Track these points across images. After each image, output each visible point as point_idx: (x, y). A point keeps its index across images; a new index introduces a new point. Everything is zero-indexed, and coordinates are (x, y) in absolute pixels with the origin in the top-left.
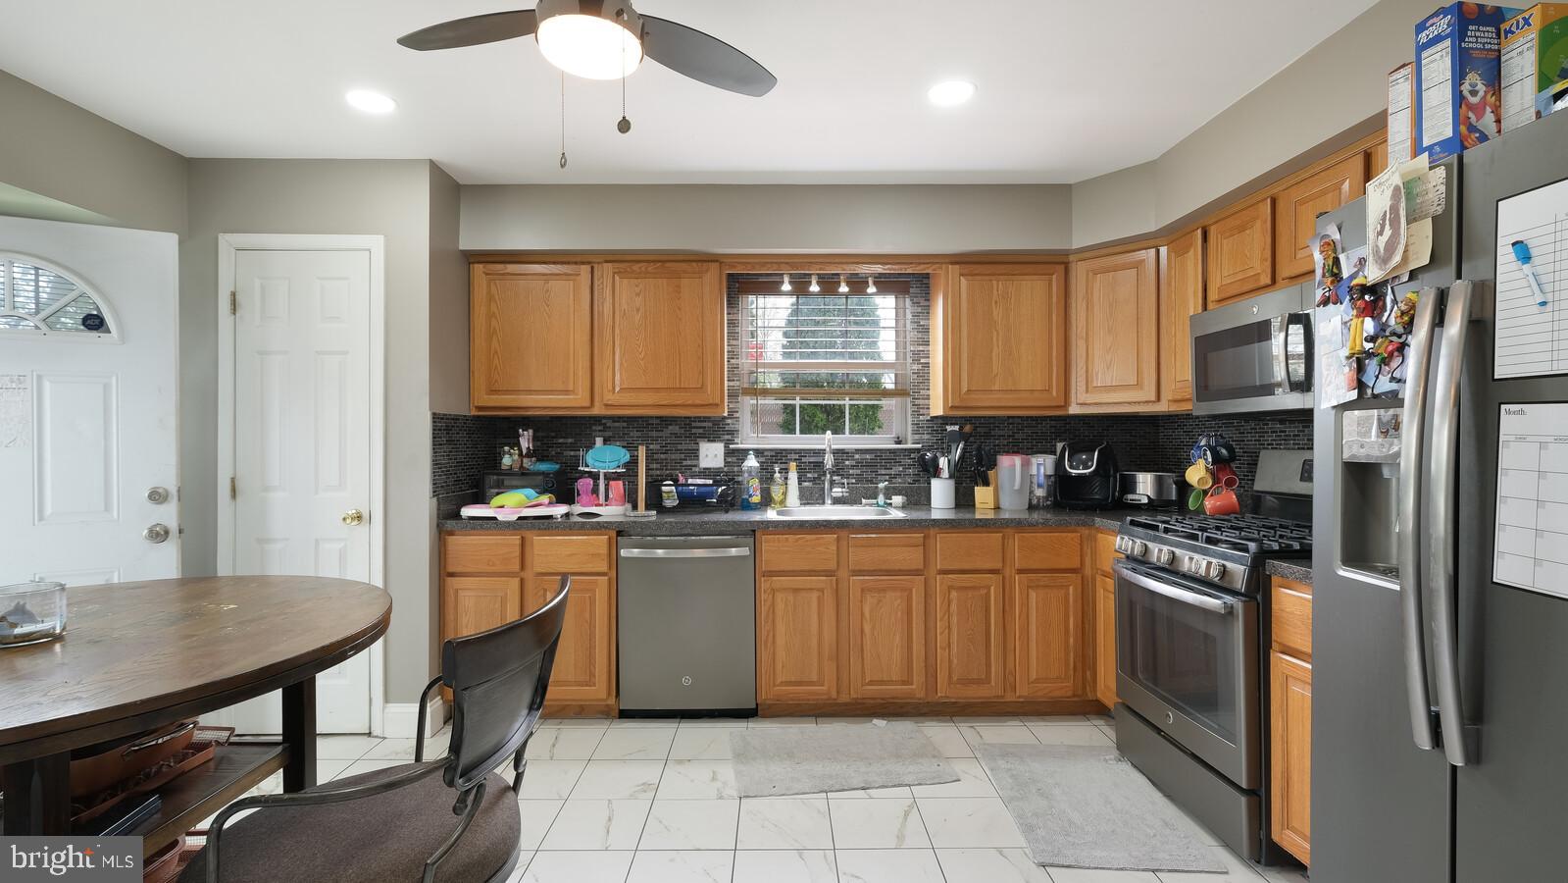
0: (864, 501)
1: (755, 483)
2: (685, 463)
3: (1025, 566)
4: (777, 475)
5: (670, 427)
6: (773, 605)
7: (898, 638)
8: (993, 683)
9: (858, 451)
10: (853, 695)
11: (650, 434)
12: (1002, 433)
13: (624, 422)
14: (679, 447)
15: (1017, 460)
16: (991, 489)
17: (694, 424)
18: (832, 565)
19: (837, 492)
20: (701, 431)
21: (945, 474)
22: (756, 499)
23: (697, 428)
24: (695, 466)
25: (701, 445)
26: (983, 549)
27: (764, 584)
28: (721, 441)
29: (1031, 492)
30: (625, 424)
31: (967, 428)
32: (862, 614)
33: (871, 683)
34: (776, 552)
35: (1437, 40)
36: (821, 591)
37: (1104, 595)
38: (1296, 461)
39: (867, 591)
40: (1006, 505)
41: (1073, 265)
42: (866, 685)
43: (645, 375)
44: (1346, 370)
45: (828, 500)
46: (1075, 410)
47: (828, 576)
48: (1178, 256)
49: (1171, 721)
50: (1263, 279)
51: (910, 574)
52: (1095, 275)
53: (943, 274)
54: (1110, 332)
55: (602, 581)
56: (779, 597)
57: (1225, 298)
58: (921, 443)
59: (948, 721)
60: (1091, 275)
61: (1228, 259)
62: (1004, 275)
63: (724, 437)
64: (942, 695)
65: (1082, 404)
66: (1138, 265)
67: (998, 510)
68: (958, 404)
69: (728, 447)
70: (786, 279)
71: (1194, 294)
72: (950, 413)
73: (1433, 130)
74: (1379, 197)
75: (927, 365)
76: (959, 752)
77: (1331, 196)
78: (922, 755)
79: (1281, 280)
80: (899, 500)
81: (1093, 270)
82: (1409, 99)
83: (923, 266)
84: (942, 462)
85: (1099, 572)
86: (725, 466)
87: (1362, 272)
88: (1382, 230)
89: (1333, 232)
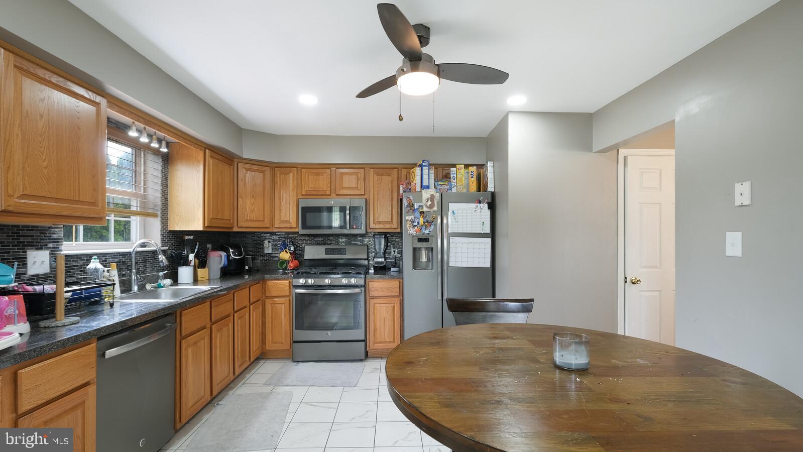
17: (22, 233)
20: (29, 239)
21: (192, 263)
23: (26, 236)
24: (27, 273)
25: (29, 252)
28: (47, 249)
34: (189, 321)
35: (425, 166)
36: (204, 339)
37: (271, 306)
38: (322, 249)
39: (218, 331)
40: (212, 277)
41: (236, 163)
42: (218, 385)
43: (47, 184)
44: (416, 228)
45: (135, 288)
46: (236, 229)
47: (205, 328)
48: (282, 174)
49: (330, 335)
50: (328, 193)
51: (228, 316)
52: (247, 171)
53: (202, 153)
54: (253, 197)
55: (92, 390)
56: (190, 350)
57: (308, 195)
58: (166, 246)
59: (232, 388)
60: (244, 170)
61: (311, 183)
62: (221, 161)
63: (51, 245)
64: (237, 374)
65: (240, 227)
66: (263, 172)
67: (209, 280)
68: (209, 225)
69: (54, 254)
70: (134, 128)
71: (293, 190)
72: (204, 230)
73: (425, 183)
74: (426, 194)
75: (167, 199)
76: (268, 389)
77: (354, 176)
78: (266, 396)
79: (335, 195)
80: (168, 282)
81: (245, 168)
82: (420, 175)
83: (196, 146)
84: (191, 257)
85: (268, 297)
86: (52, 271)
87: (422, 208)
88: (427, 201)
89: (411, 197)
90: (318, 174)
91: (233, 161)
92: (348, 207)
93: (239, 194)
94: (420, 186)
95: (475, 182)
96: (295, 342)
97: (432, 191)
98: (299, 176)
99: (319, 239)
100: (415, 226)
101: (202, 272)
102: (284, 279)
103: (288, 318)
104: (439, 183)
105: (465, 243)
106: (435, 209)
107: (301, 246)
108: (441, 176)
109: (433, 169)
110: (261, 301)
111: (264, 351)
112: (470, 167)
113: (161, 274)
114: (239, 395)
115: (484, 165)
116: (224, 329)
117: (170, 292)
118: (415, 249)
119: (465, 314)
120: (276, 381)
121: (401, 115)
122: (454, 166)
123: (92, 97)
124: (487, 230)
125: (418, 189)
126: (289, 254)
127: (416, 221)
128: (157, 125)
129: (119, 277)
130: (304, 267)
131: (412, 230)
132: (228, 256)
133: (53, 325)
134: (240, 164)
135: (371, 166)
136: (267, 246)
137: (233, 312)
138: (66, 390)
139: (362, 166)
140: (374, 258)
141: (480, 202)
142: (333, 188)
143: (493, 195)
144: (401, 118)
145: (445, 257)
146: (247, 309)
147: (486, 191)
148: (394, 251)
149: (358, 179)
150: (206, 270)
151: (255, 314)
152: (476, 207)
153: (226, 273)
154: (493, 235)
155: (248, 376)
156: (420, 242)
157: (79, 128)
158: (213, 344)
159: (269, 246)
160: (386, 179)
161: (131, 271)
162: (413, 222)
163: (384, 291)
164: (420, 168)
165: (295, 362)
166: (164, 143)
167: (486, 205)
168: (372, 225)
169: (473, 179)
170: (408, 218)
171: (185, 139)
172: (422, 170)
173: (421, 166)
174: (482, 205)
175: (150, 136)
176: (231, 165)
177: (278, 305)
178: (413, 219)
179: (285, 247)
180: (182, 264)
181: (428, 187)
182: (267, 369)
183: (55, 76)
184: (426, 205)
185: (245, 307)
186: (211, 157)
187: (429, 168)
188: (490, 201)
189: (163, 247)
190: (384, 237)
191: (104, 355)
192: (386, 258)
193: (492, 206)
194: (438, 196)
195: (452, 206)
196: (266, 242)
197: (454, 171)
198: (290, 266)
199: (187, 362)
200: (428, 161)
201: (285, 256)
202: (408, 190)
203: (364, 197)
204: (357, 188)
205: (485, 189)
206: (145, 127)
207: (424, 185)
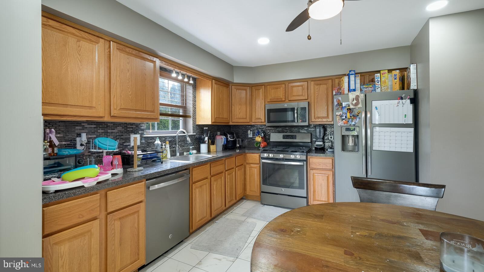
2: (125, 144)
5: (118, 128)
6: (196, 193)
7: (220, 193)
11: (109, 131)
13: (94, 124)
14: (122, 137)
17: (128, 126)
20: (131, 129)
21: (207, 142)
23: (130, 128)
24: (129, 145)
25: (131, 135)
28: (139, 134)
30: (95, 126)
32: (214, 189)
34: (197, 174)
35: (352, 74)
36: (206, 184)
37: (249, 169)
38: (281, 135)
39: (215, 181)
40: (218, 150)
41: (230, 86)
42: (215, 211)
43: (131, 103)
44: (344, 121)
45: (178, 154)
46: (231, 124)
47: (207, 179)
48: (256, 90)
49: (284, 190)
50: (283, 100)
51: (222, 172)
52: (236, 90)
53: (210, 82)
54: (240, 105)
55: (142, 205)
56: (197, 190)
57: (272, 102)
58: (195, 133)
59: (225, 214)
60: (235, 90)
61: (273, 94)
62: (221, 85)
63: (140, 132)
64: (227, 206)
65: (233, 122)
66: (246, 90)
67: (216, 152)
68: (214, 121)
69: (142, 136)
70: (174, 72)
71: (262, 99)
72: (212, 124)
73: (352, 87)
74: (352, 96)
75: (195, 108)
76: (243, 218)
77: (300, 87)
78: (241, 223)
79: (288, 100)
80: (195, 152)
81: (236, 89)
82: (347, 81)
83: (207, 78)
84: (206, 139)
85: (247, 163)
86: (141, 144)
87: (349, 106)
88: (353, 101)
89: (340, 98)
90: (277, 88)
91: (229, 85)
92: (296, 108)
93: (233, 103)
94: (348, 90)
95: (398, 83)
96: (262, 192)
97: (358, 93)
98: (266, 91)
99: (280, 129)
100: (344, 119)
101: (213, 147)
102: (256, 153)
103: (259, 177)
104: (364, 86)
105: (388, 132)
106: (360, 105)
107: (269, 133)
108: (368, 81)
109: (359, 76)
110: (243, 166)
111: (246, 195)
112: (393, 71)
113: (191, 147)
114: (228, 219)
115: (407, 68)
116: (219, 180)
117: (194, 157)
118: (343, 137)
119: (369, 191)
120: (249, 214)
121: (309, 35)
122: (379, 72)
123: (152, 58)
124: (410, 121)
125: (346, 91)
126: (261, 138)
127: (344, 115)
128: (185, 69)
129: (170, 149)
130: (270, 146)
131: (341, 123)
132: (227, 139)
133: (131, 171)
134: (232, 86)
135: (312, 80)
136: (250, 133)
137: (225, 171)
138: (130, 204)
139: (306, 80)
140: (315, 142)
141: (402, 98)
142: (286, 96)
143: (416, 92)
144: (309, 37)
145: (369, 142)
146: (234, 169)
147: (409, 89)
148: (331, 138)
149: (303, 89)
150: (215, 146)
151: (239, 173)
152: (399, 103)
153: (226, 148)
154: (416, 124)
155: (235, 208)
156: (348, 131)
157: (145, 75)
158: (212, 188)
159: (251, 133)
160: (323, 88)
161: (176, 145)
162: (341, 116)
163: (320, 165)
164: (348, 77)
165: (263, 204)
166: (191, 79)
167: (409, 101)
168: (313, 120)
169: (396, 81)
170: (337, 114)
171: (200, 75)
172: (349, 78)
173: (349, 75)
174: (404, 101)
175: (183, 75)
176: (228, 88)
177: (253, 169)
178: (342, 114)
179: (259, 133)
180: (202, 142)
181: (354, 90)
182: (247, 205)
183: (134, 51)
184: (352, 104)
185: (233, 168)
186: (215, 83)
187: (355, 76)
188: (412, 96)
189: (194, 133)
190: (323, 128)
191: (149, 188)
192: (324, 142)
193: (415, 101)
194: (362, 96)
195: (375, 103)
196: (249, 131)
197: (378, 76)
198: (262, 146)
199: (195, 196)
200: (354, 71)
201: (258, 139)
202: (340, 93)
203: (308, 101)
204: (302, 95)
205: (409, 88)
206: (180, 72)
207: (351, 89)
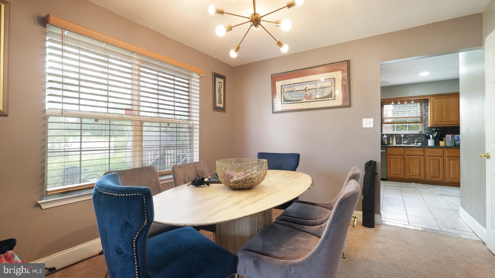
0: (411, 144)
1: (386, 140)
3: (448, 155)
4: (391, 139)
6: (390, 161)
7: (417, 168)
8: (441, 178)
9: (410, 134)
10: (407, 177)
12: (448, 130)
15: (450, 136)
16: (444, 142)
18: (403, 154)
19: (405, 142)
21: (432, 138)
22: (386, 143)
26: (439, 152)
27: (388, 157)
29: (455, 142)
31: (438, 129)
32: (409, 163)
33: (412, 176)
53: (430, 99)
62: (446, 98)
68: (434, 124)
72: (432, 126)
80: (420, 144)
84: (431, 136)
101: (442, 143)
